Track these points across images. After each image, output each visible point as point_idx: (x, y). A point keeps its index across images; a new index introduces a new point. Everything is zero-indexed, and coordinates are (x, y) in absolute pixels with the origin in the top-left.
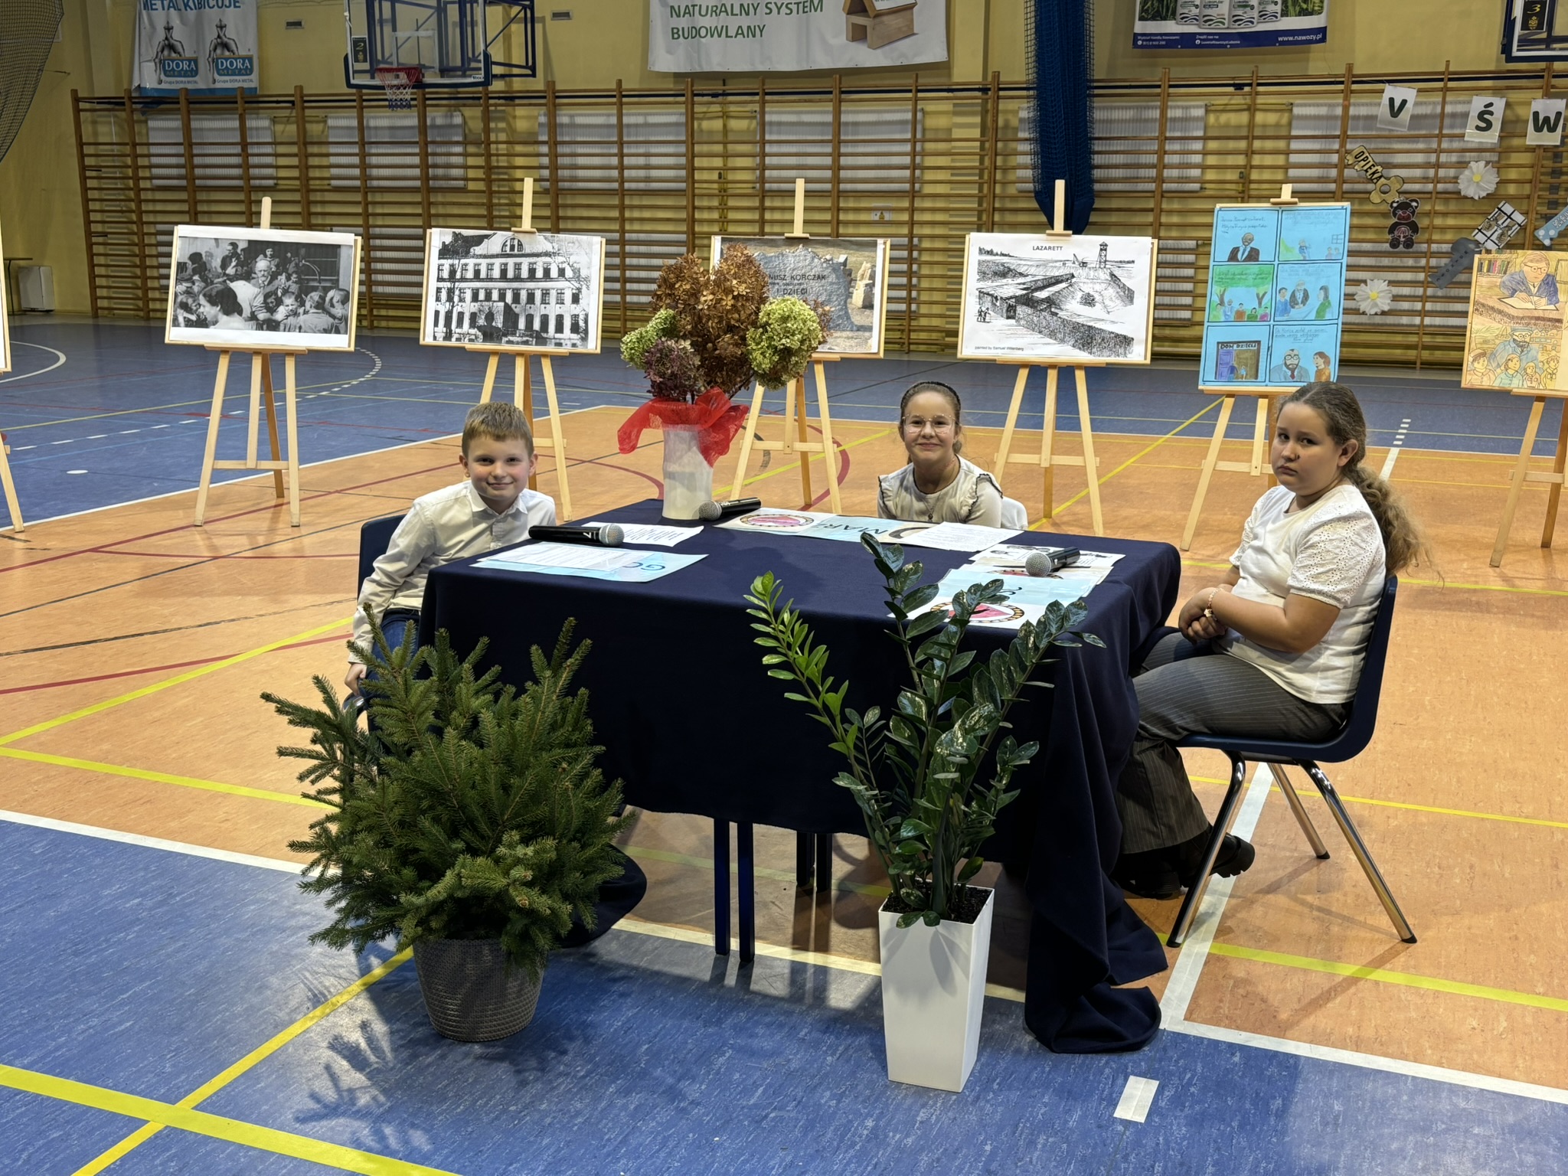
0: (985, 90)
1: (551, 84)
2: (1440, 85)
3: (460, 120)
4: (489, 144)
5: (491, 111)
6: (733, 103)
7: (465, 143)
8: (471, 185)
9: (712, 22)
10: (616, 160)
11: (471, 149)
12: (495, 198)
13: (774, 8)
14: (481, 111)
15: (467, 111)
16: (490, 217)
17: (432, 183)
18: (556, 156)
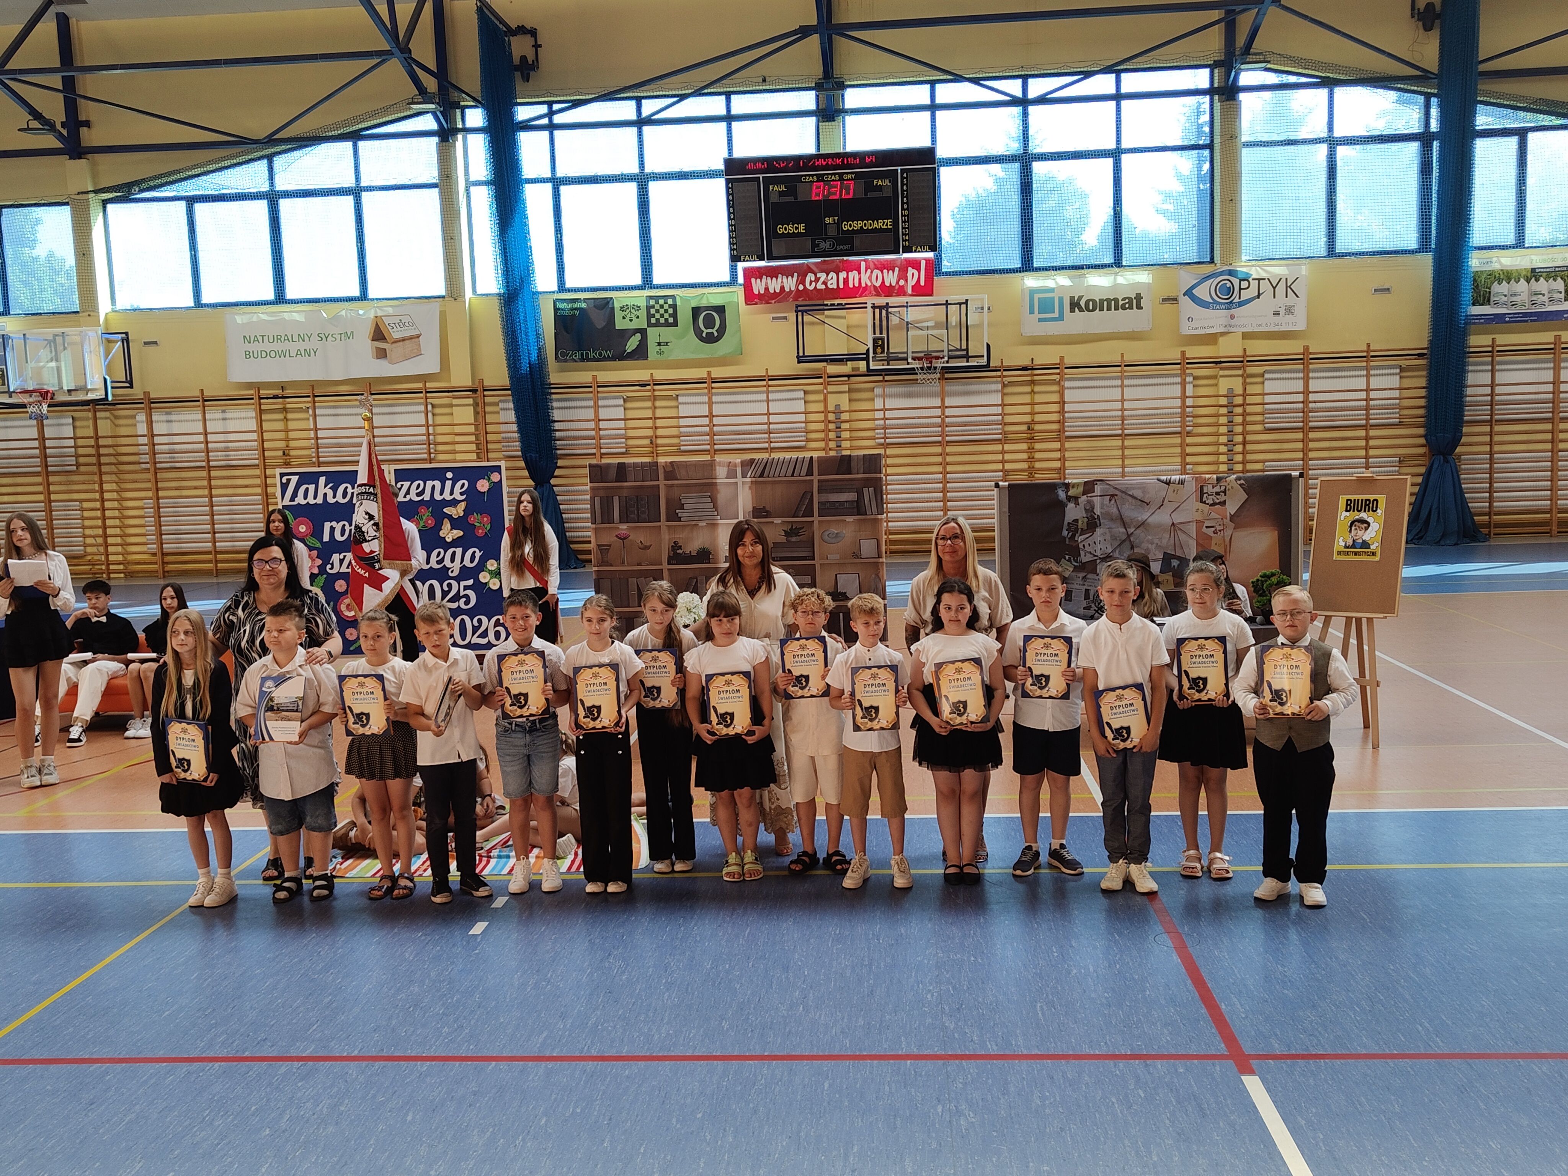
1: (147, 394)
3: (71, 421)
4: (97, 438)
5: (99, 414)
6: (291, 403)
7: (75, 438)
8: (82, 469)
9: (278, 346)
10: (202, 446)
11: (80, 442)
12: (105, 478)
13: (323, 337)
14: (90, 415)
15: (76, 414)
16: (102, 491)
17: (50, 469)
18: (154, 445)
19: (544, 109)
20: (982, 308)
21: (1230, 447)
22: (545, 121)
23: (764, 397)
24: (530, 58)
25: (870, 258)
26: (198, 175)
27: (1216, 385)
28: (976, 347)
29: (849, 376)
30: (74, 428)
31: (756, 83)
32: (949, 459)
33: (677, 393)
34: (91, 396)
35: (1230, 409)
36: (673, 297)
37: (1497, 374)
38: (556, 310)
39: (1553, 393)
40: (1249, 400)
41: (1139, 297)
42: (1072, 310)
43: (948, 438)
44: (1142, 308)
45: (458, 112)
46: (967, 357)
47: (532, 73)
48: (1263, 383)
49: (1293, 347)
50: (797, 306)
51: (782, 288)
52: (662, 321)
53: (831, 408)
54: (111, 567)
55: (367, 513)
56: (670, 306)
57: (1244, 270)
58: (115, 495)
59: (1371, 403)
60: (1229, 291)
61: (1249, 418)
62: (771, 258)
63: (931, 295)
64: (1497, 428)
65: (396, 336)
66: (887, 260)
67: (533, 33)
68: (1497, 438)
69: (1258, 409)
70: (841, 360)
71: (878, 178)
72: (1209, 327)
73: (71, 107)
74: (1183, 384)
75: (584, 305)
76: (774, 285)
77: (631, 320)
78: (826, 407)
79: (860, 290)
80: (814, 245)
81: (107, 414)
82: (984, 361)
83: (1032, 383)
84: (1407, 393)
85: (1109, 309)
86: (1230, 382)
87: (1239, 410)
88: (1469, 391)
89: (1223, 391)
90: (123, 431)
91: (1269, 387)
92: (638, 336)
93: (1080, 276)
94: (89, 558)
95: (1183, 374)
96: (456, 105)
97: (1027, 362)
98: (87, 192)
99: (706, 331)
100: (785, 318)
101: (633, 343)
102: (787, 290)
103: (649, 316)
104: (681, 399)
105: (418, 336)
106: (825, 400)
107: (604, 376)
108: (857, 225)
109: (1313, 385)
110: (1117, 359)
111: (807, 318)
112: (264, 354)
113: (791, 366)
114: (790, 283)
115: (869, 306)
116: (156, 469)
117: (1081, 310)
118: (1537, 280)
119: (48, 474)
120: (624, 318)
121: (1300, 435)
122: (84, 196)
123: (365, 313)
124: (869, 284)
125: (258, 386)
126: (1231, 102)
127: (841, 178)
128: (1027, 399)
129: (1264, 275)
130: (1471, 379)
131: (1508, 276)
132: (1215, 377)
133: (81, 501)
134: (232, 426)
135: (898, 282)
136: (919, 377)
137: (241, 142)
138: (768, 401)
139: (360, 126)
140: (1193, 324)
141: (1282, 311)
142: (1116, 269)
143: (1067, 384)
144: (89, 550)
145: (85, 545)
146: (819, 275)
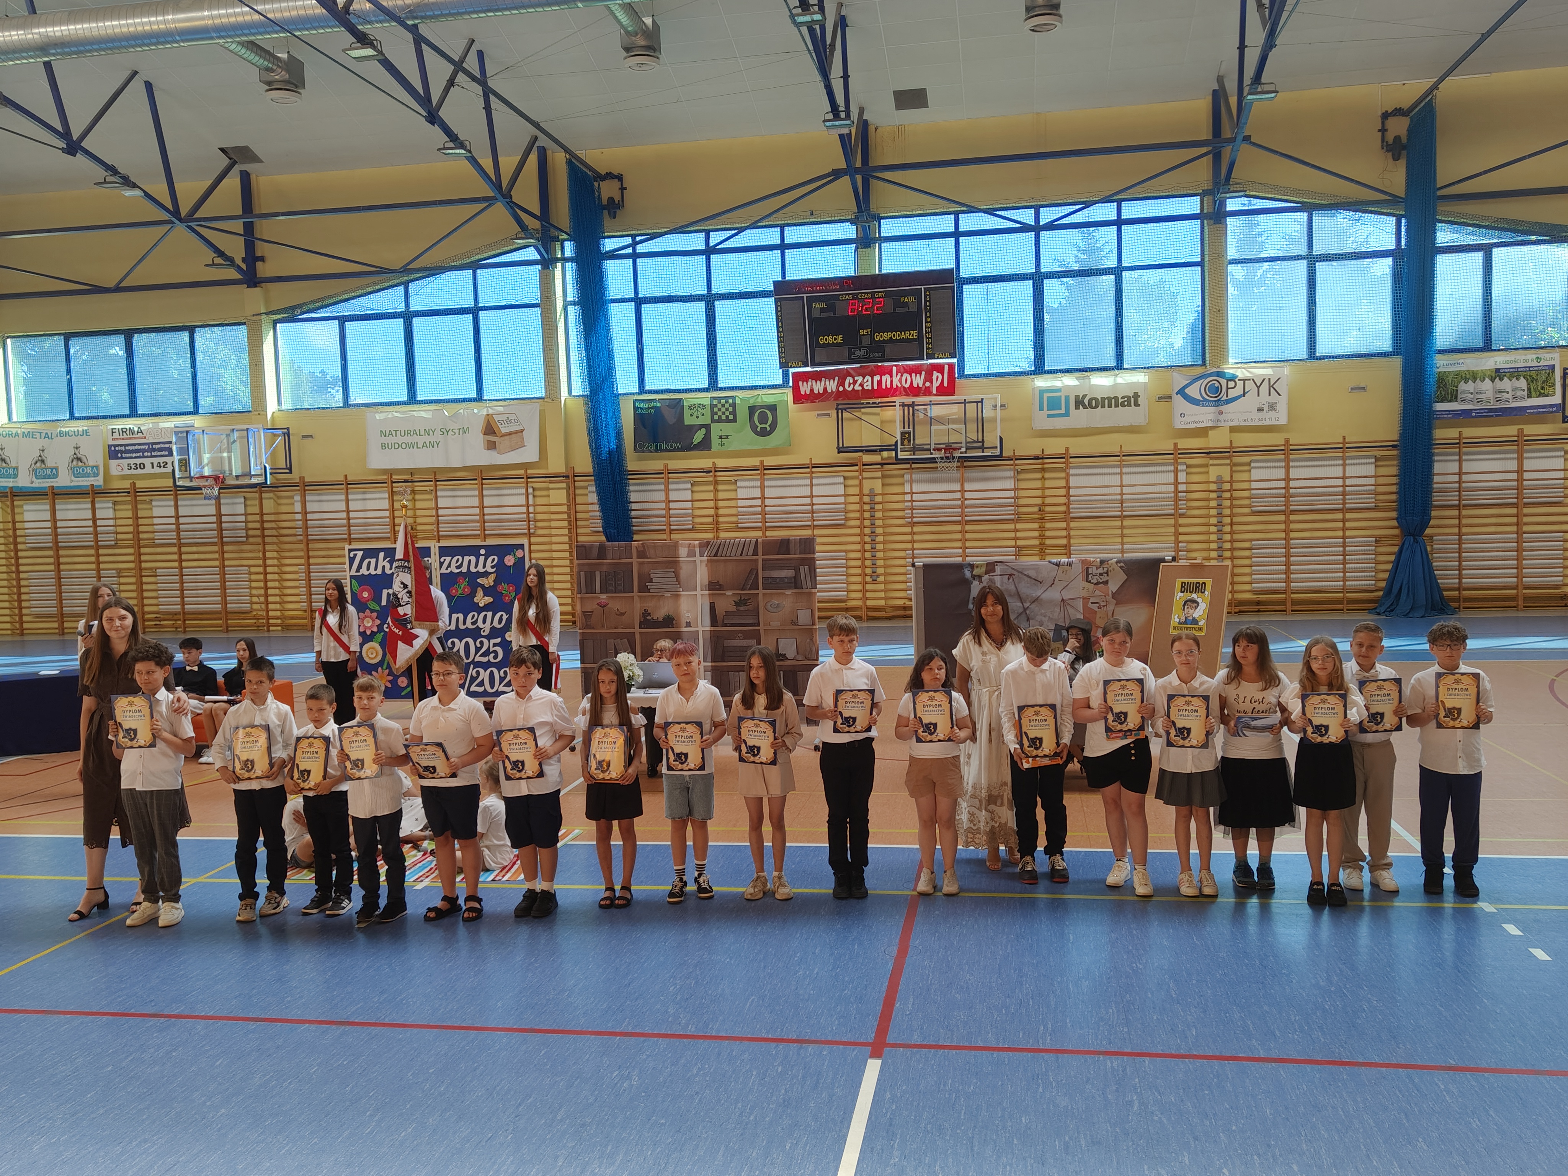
0: (567, 477)
1: (302, 478)
2: (808, 470)
3: (242, 500)
4: (262, 514)
5: (264, 495)
6: (419, 487)
7: (246, 514)
8: (251, 540)
9: (408, 439)
10: (345, 521)
11: (250, 518)
12: (268, 547)
13: (445, 432)
14: (257, 495)
15: (247, 495)
16: (265, 559)
17: (225, 540)
18: (307, 520)
19: (629, 240)
20: (995, 406)
21: (1220, 528)
22: (630, 250)
23: (808, 482)
24: (617, 198)
25: (900, 363)
26: (347, 300)
27: (1208, 473)
28: (991, 439)
29: (882, 464)
30: (245, 506)
31: (805, 217)
32: (968, 536)
33: (736, 478)
34: (254, 480)
35: (1220, 494)
36: (733, 397)
37: (1464, 463)
38: (635, 408)
39: (1518, 480)
40: (1236, 486)
41: (1136, 396)
42: (1077, 408)
43: (967, 518)
44: (1139, 405)
45: (558, 245)
46: (983, 448)
47: (618, 211)
48: (1250, 471)
49: (1276, 439)
50: (838, 405)
51: (825, 389)
52: (724, 417)
53: (866, 491)
54: (271, 621)
55: (402, 583)
56: (730, 405)
57: (1231, 371)
58: (275, 562)
59: (1347, 489)
60: (1217, 390)
61: (1235, 502)
62: (814, 365)
63: (953, 394)
64: (1465, 512)
65: (504, 430)
66: (914, 365)
67: (620, 178)
68: (1464, 521)
69: (1246, 494)
70: (875, 451)
71: (905, 296)
72: (1199, 422)
73: (250, 246)
74: (1176, 472)
75: (658, 405)
76: (818, 387)
77: (697, 417)
78: (861, 490)
79: (892, 391)
80: (851, 353)
81: (271, 495)
82: (997, 452)
83: (1043, 470)
84: (1381, 480)
85: (1110, 406)
86: (1218, 471)
87: (1227, 495)
88: (1436, 479)
89: (1213, 478)
90: (284, 509)
91: (1256, 474)
92: (703, 431)
93: (1084, 378)
94: (254, 613)
95: (1176, 463)
96: (556, 239)
97: (1038, 453)
98: (261, 314)
99: (760, 426)
100: (828, 415)
101: (698, 437)
102: (829, 391)
103: (713, 414)
104: (739, 484)
105: (522, 431)
106: (861, 485)
107: (674, 465)
108: (887, 336)
109: (1293, 473)
110: (1116, 450)
111: (846, 415)
112: (397, 446)
113: (833, 456)
114: (832, 386)
115: (897, 404)
116: (308, 540)
117: (1085, 407)
118: (1501, 379)
119: (223, 544)
120: (691, 415)
121: (1283, 518)
122: (258, 317)
123: (480, 411)
124: (899, 385)
125: (390, 472)
126: (1218, 226)
127: (873, 297)
128: (1038, 484)
129: (1247, 375)
130: (1437, 468)
131: (1474, 376)
132: (1206, 466)
133: (249, 566)
134: (370, 505)
135: (924, 384)
136: (939, 465)
137: (383, 271)
138: (812, 485)
139: (478, 257)
140: (1185, 419)
141: (1266, 408)
142: (1117, 372)
143: (1072, 471)
144: (255, 606)
145: (252, 603)
146: (856, 378)
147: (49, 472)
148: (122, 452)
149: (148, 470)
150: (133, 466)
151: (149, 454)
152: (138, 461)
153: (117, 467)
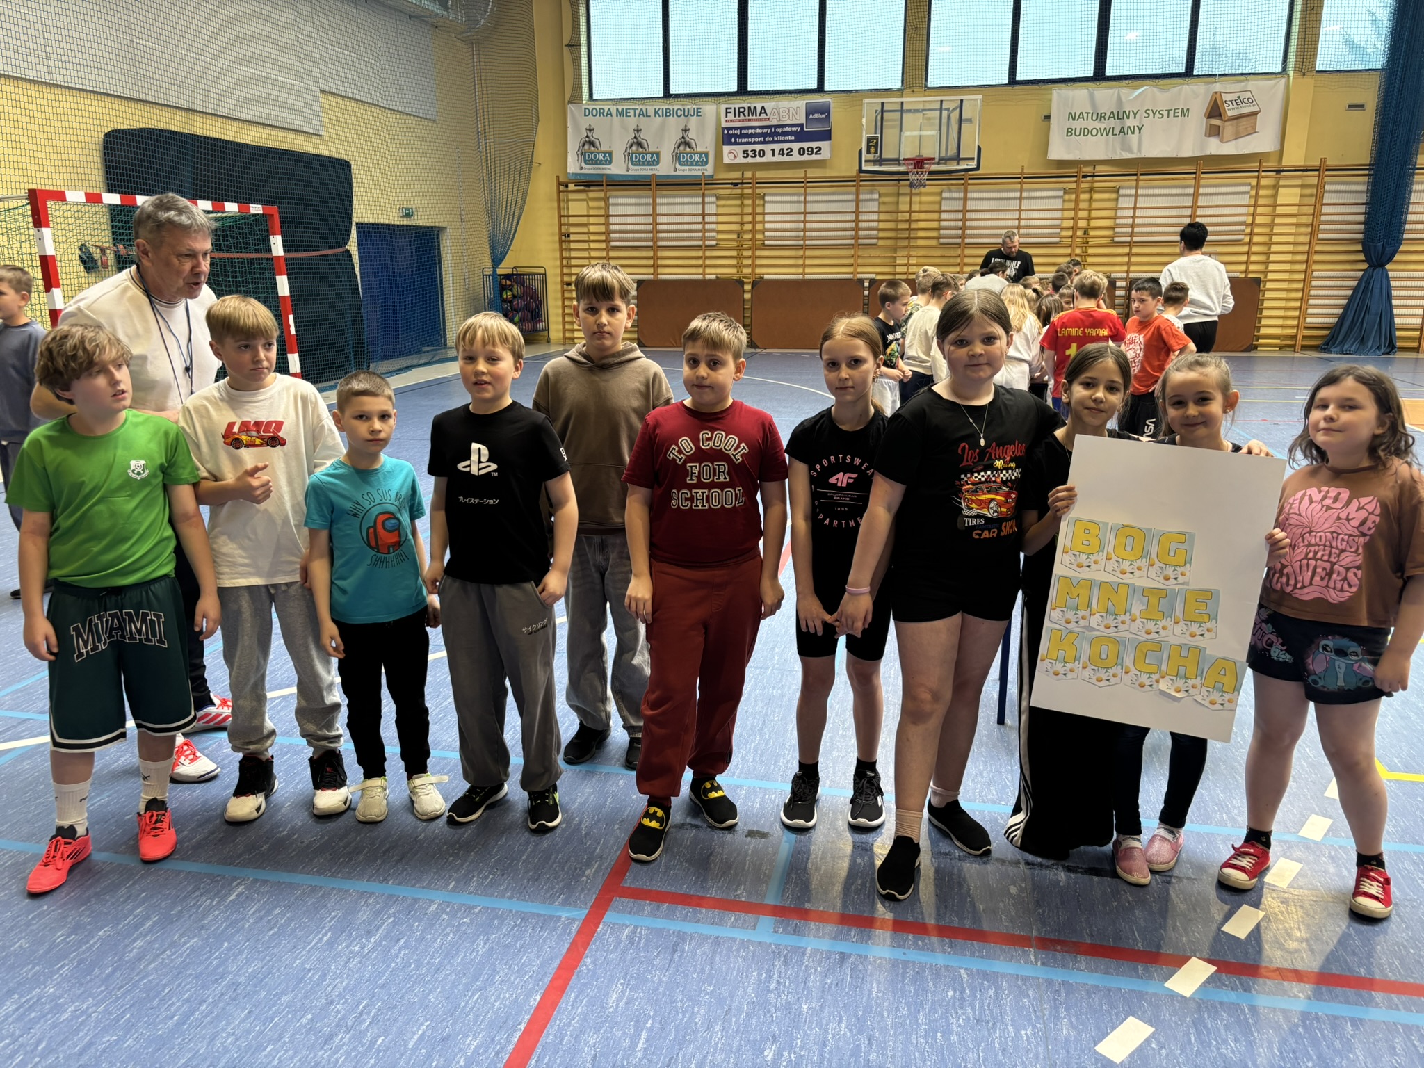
6: (1100, 182)
9: (1099, 124)
17: (859, 241)
18: (966, 220)
30: (879, 202)
65: (1230, 113)
105: (1255, 114)
112: (1086, 132)
125: (1080, 164)
147: (649, 158)
148: (736, 136)
149: (768, 158)
150: (750, 154)
151: (771, 139)
152: (758, 147)
153: (732, 154)
